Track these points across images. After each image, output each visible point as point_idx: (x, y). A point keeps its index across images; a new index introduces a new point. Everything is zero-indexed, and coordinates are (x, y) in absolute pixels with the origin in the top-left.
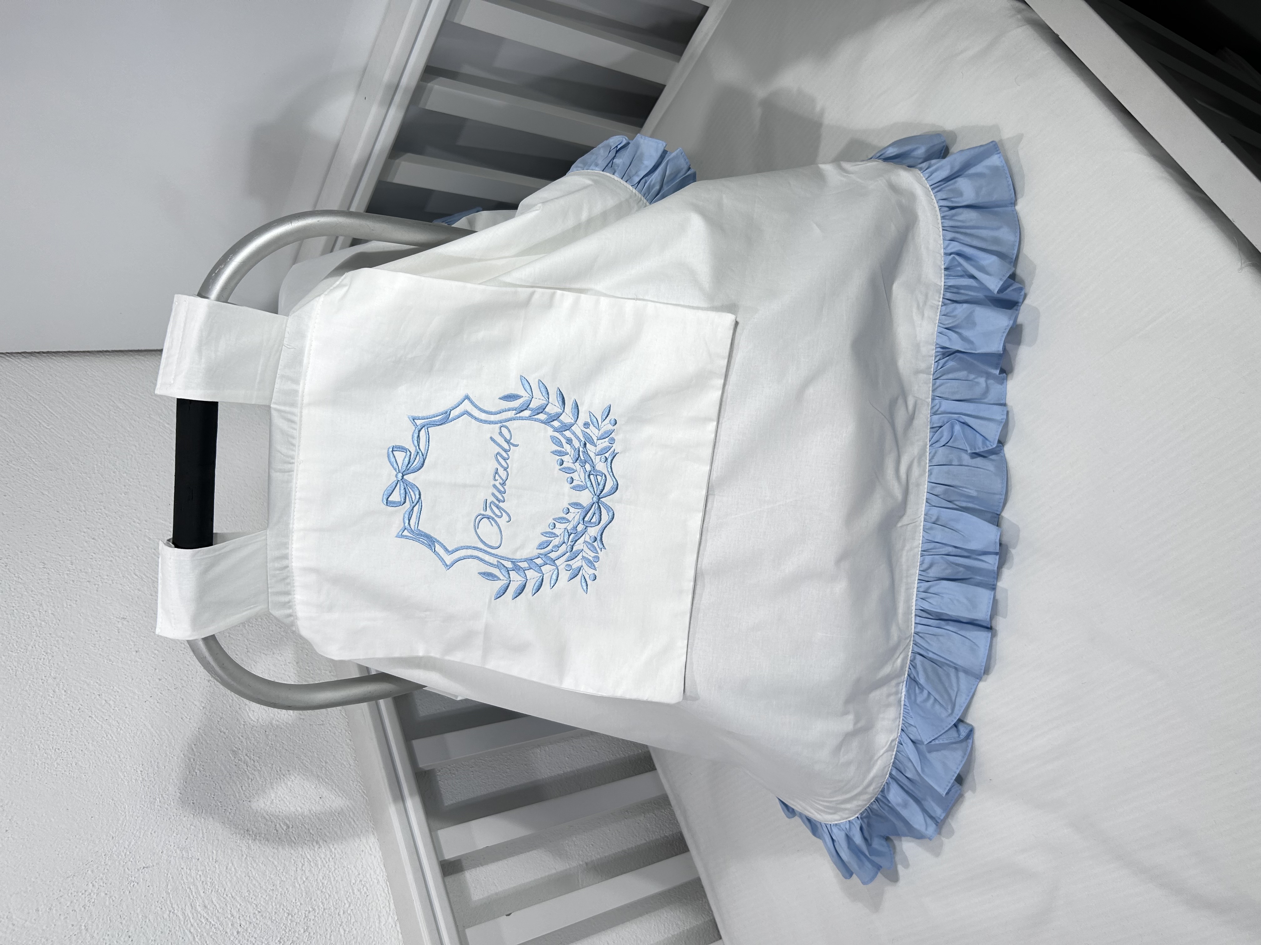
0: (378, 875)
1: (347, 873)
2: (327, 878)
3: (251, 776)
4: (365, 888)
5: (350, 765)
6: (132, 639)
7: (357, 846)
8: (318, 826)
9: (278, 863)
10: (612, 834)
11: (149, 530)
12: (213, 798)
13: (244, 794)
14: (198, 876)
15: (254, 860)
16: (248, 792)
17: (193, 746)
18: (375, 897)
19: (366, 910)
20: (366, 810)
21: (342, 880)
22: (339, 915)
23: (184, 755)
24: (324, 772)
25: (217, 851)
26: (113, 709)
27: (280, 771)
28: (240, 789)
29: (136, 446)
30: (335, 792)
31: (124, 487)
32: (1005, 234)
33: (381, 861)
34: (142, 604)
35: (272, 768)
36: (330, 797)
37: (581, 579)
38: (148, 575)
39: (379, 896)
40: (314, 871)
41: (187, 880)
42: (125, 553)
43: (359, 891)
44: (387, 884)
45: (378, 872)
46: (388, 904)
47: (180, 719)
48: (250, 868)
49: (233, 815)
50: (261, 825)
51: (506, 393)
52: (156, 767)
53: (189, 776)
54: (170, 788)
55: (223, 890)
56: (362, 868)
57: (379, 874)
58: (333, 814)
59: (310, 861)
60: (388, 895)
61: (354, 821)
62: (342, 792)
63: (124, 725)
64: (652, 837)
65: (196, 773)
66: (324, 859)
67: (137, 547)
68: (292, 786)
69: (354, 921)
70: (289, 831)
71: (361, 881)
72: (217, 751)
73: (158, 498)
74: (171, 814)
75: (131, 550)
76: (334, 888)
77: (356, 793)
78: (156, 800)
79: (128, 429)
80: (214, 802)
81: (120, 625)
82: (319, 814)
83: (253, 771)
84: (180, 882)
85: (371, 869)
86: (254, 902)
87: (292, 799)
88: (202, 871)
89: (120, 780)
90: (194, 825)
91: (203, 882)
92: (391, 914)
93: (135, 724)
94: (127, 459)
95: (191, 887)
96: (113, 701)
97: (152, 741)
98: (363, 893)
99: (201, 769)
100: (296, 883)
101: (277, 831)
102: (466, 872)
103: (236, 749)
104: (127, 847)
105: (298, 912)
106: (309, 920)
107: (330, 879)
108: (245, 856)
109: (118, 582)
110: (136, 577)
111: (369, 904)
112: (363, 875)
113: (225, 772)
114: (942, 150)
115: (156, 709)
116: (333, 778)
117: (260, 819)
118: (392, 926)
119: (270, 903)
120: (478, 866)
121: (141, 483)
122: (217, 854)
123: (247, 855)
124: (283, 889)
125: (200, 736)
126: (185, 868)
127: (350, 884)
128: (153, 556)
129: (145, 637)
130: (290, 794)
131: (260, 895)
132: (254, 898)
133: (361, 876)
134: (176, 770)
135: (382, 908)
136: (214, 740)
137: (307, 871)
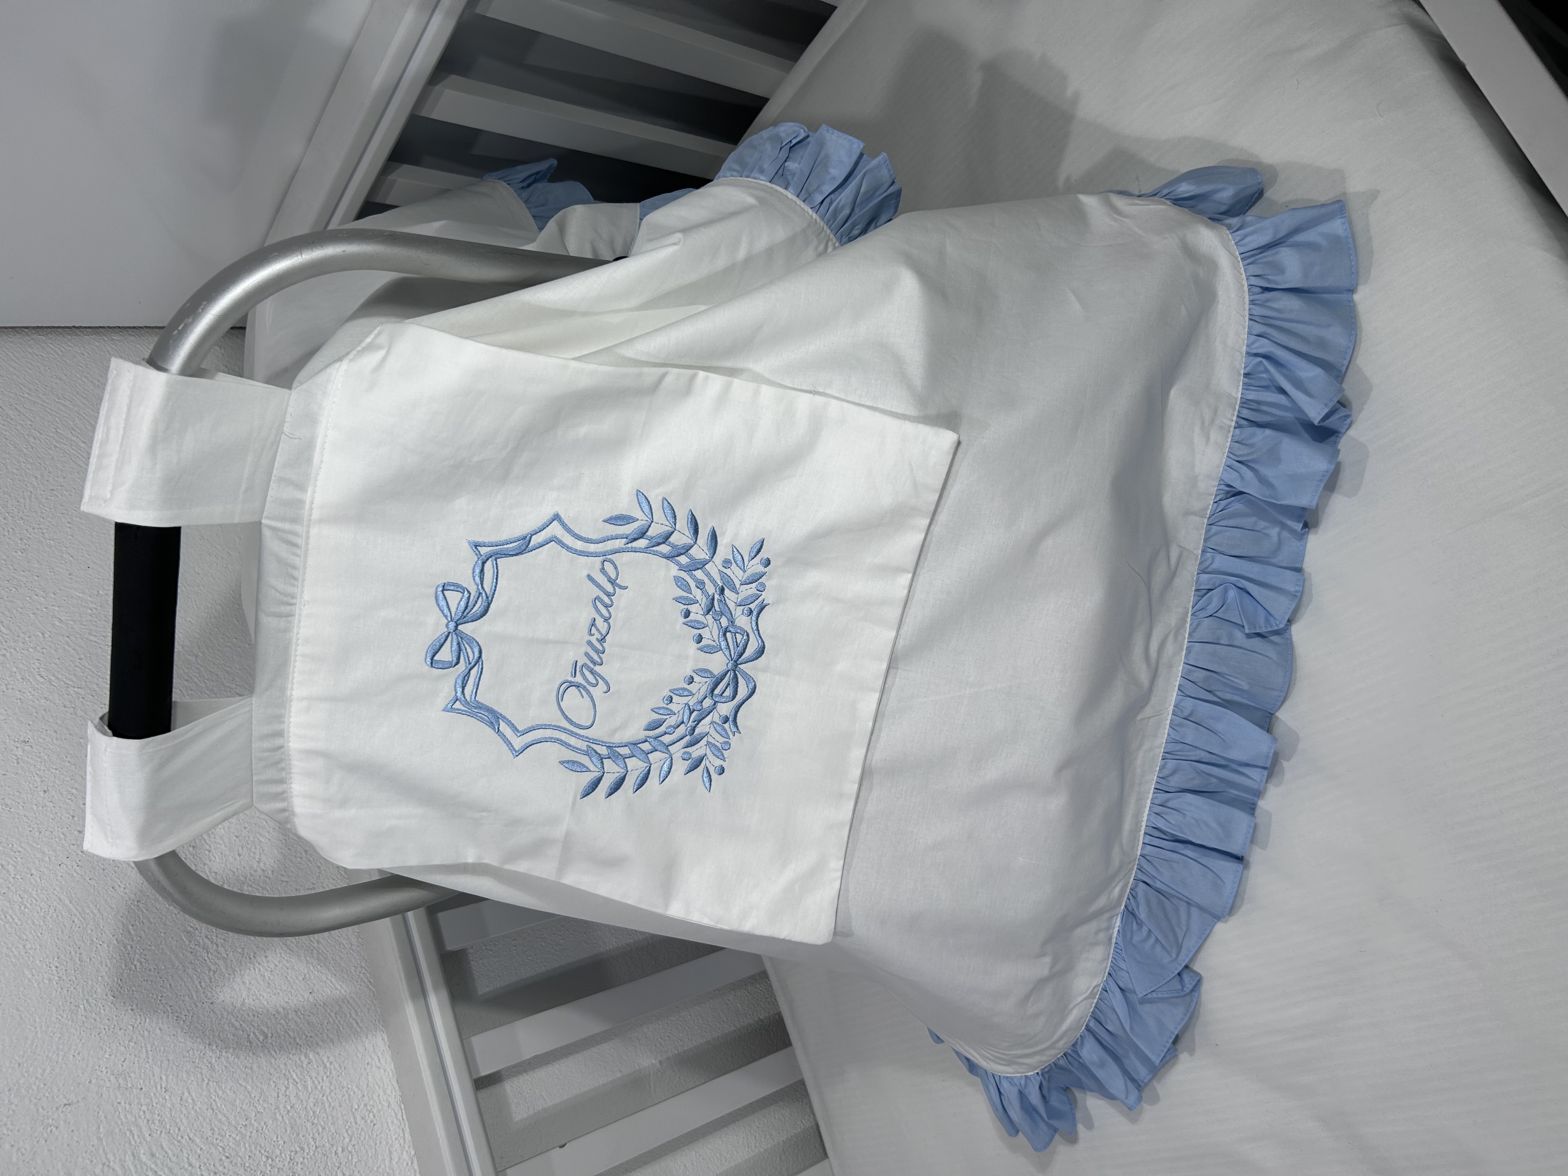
0: (389, 1096)
1: (347, 1095)
2: (320, 1104)
3: (213, 968)
4: (371, 1115)
5: (352, 945)
6: (38, 772)
7: (360, 1056)
8: (307, 1033)
9: (252, 1088)
10: (694, 1021)
11: (59, 607)
12: (160, 1000)
13: (204, 993)
14: (142, 1113)
15: (219, 1086)
16: (210, 990)
17: (131, 927)
18: (385, 1125)
19: (373, 1144)
20: (373, 1007)
21: (340, 1106)
22: (336, 1153)
23: (117, 940)
24: (315, 956)
25: (167, 1076)
26: (13, 878)
27: (254, 957)
28: (199, 987)
29: (36, 478)
30: (330, 984)
31: (20, 541)
32: (1335, 334)
33: (393, 1076)
34: (51, 720)
35: (243, 954)
36: (323, 991)
37: (703, 773)
38: (60, 676)
39: (390, 1123)
40: (301, 1096)
41: (126, 1118)
42: (24, 643)
43: (363, 1118)
44: (401, 1106)
45: (388, 1092)
46: (402, 1135)
47: (111, 888)
48: (213, 1097)
49: (188, 1024)
50: (229, 1035)
51: (615, 513)
52: (77, 959)
53: (126, 971)
54: (99, 989)
55: (177, 1129)
56: (367, 1087)
57: (391, 1094)
58: (327, 1015)
59: (297, 1083)
60: (402, 1122)
61: (357, 1023)
62: (341, 983)
63: (29, 900)
64: (744, 1022)
65: (135, 966)
66: (316, 1078)
67: (43, 634)
68: (271, 978)
69: (357, 1160)
70: (267, 1042)
71: (365, 1105)
72: (165, 933)
73: (71, 558)
74: (102, 1027)
75: (33, 638)
76: (330, 1118)
77: (359, 983)
78: (79, 1007)
79: (24, 450)
80: (161, 1007)
81: (20, 753)
82: (309, 1016)
83: (216, 959)
84: (116, 1123)
85: (380, 1088)
86: (220, 1145)
87: (271, 996)
88: (147, 1105)
89: (27, 981)
90: (134, 1040)
91: (148, 1121)
92: (407, 1148)
93: (45, 899)
94: (24, 499)
95: (133, 1129)
96: (12, 865)
97: (71, 922)
98: (369, 1121)
99: (143, 960)
100: (278, 1115)
101: (251, 1043)
102: (505, 1082)
103: (192, 929)
104: (39, 1076)
105: (281, 1153)
106: (295, 1164)
107: (324, 1107)
108: (206, 1081)
109: (15, 687)
110: (42, 680)
111: (377, 1136)
112: (369, 1097)
113: (177, 963)
114: (1255, 194)
115: (75, 875)
116: (328, 964)
117: (226, 1027)
118: (407, 1164)
119: (242, 1144)
120: (521, 1074)
121: (46, 535)
122: (167, 1080)
123: (209, 1080)
124: (259, 1123)
125: (140, 913)
126: (123, 1103)
127: (351, 1110)
128: (67, 647)
129: (56, 769)
130: (268, 990)
131: (228, 1134)
132: (221, 1138)
133: (366, 1097)
134: (106, 962)
135: (394, 1139)
136: (160, 918)
137: (292, 1097)
